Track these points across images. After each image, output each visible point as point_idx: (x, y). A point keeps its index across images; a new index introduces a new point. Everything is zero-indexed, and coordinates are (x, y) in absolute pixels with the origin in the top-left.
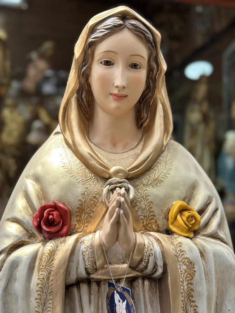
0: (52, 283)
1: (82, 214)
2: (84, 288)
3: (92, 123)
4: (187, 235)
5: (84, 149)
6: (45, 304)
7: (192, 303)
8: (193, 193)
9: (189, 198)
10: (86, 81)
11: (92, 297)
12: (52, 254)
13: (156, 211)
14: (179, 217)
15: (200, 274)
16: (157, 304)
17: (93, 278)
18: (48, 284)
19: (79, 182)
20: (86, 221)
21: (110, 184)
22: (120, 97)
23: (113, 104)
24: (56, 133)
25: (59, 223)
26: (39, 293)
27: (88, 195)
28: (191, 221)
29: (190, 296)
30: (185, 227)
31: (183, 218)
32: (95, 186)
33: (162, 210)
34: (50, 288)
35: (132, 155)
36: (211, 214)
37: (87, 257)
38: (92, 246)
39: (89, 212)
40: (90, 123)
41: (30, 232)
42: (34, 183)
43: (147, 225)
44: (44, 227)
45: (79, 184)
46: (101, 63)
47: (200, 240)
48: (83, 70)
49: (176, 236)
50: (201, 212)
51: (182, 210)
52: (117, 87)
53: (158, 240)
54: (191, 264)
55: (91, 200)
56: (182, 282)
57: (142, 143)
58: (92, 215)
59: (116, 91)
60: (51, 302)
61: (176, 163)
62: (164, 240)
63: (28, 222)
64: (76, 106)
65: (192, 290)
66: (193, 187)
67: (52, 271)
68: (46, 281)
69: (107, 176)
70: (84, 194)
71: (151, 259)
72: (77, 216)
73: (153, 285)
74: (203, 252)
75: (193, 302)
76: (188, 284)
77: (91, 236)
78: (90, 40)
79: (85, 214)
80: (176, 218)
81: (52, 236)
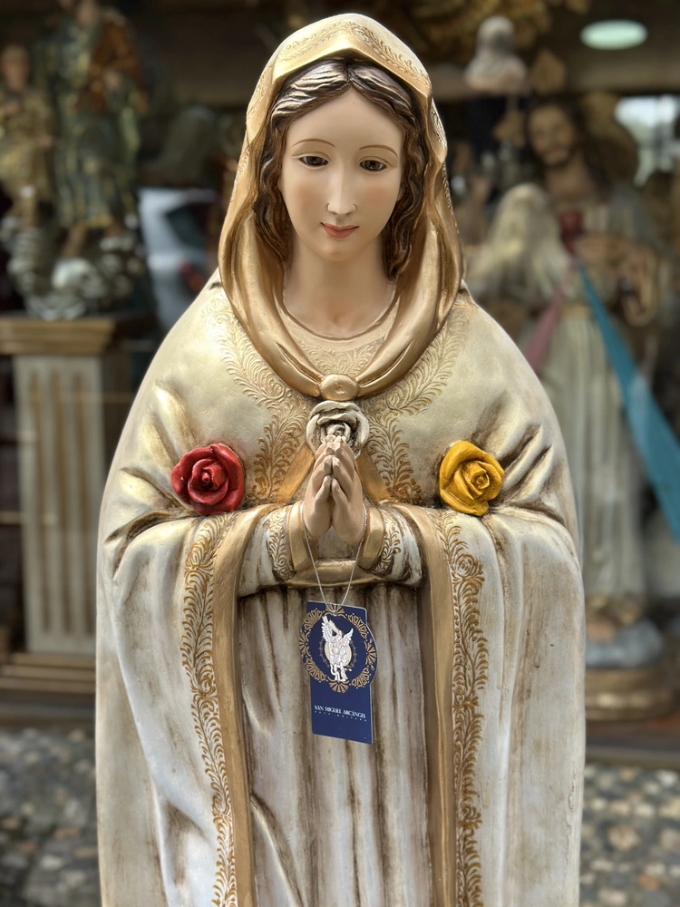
0: (211, 596)
1: (267, 467)
2: (275, 601)
3: (290, 267)
4: (472, 511)
5: (273, 335)
6: (199, 632)
7: (475, 635)
8: (495, 419)
9: (480, 436)
10: (273, 188)
11: (290, 616)
12: (210, 545)
13: (414, 460)
14: (457, 476)
15: (494, 584)
16: (413, 629)
17: (290, 585)
18: (204, 598)
19: (259, 405)
20: (274, 481)
21: (321, 412)
22: (339, 232)
23: (327, 246)
24: (215, 285)
25: (222, 486)
26: (188, 612)
27: (278, 431)
28: (482, 483)
29: (472, 621)
30: (468, 498)
31: (466, 478)
32: (291, 414)
33: (427, 459)
34: (208, 606)
35: (370, 345)
36: (531, 461)
37: (275, 553)
38: (284, 534)
39: (280, 464)
40: (285, 267)
41: (169, 497)
42: (171, 398)
43: (396, 487)
44: (194, 495)
45: (259, 409)
46: (301, 159)
47: (495, 519)
48: (265, 167)
49: (450, 512)
50: (507, 461)
51: (465, 462)
52: (334, 213)
53: (412, 523)
54: (475, 567)
55: (284, 440)
56: (458, 599)
57: (393, 314)
58: (285, 469)
59: (332, 222)
60: (210, 628)
61: (463, 358)
62: (425, 523)
63: (164, 479)
64: (253, 237)
65: (478, 612)
66: (497, 408)
67: (211, 576)
68: (200, 593)
69: (316, 393)
70: (269, 429)
71: (399, 558)
72: (257, 471)
73: (407, 596)
74: (502, 542)
75: (478, 631)
76: (467, 602)
77: (282, 513)
78: (276, 112)
79: (272, 468)
80: (451, 478)
81: (207, 512)
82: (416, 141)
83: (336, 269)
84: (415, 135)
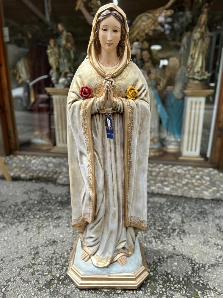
0: (86, 113)
2: (98, 116)
3: (100, 54)
4: (132, 99)
5: (97, 65)
6: (85, 120)
8: (136, 83)
9: (134, 85)
11: (100, 119)
12: (86, 104)
13: (122, 90)
14: (130, 92)
15: (136, 112)
16: (121, 121)
17: (100, 113)
19: (95, 79)
20: (97, 93)
21: (106, 79)
22: (109, 44)
23: (107, 47)
24: (87, 58)
25: (88, 93)
28: (134, 93)
29: (132, 119)
30: (132, 96)
32: (101, 80)
33: (124, 90)
34: (86, 115)
35: (115, 68)
36: (143, 91)
37: (98, 105)
38: (99, 102)
41: (79, 96)
42: (79, 78)
43: (119, 95)
44: (83, 95)
46: (102, 30)
47: (136, 101)
48: (96, 32)
49: (128, 99)
50: (139, 91)
51: (131, 90)
52: (108, 40)
53: (122, 100)
54: (132, 108)
55: (99, 85)
56: (129, 114)
57: (119, 63)
58: (99, 91)
59: (108, 42)
60: (86, 119)
61: (131, 71)
62: (124, 100)
63: (78, 93)
65: (132, 117)
66: (137, 81)
67: (87, 109)
69: (105, 76)
70: (97, 83)
71: (119, 106)
72: (94, 91)
73: (120, 115)
74: (137, 104)
75: (133, 121)
76: (131, 115)
77: (99, 98)
78: (98, 20)
79: (97, 91)
80: (129, 93)
81: (86, 98)
82: (123, 27)
83: (109, 53)
84: (123, 26)
